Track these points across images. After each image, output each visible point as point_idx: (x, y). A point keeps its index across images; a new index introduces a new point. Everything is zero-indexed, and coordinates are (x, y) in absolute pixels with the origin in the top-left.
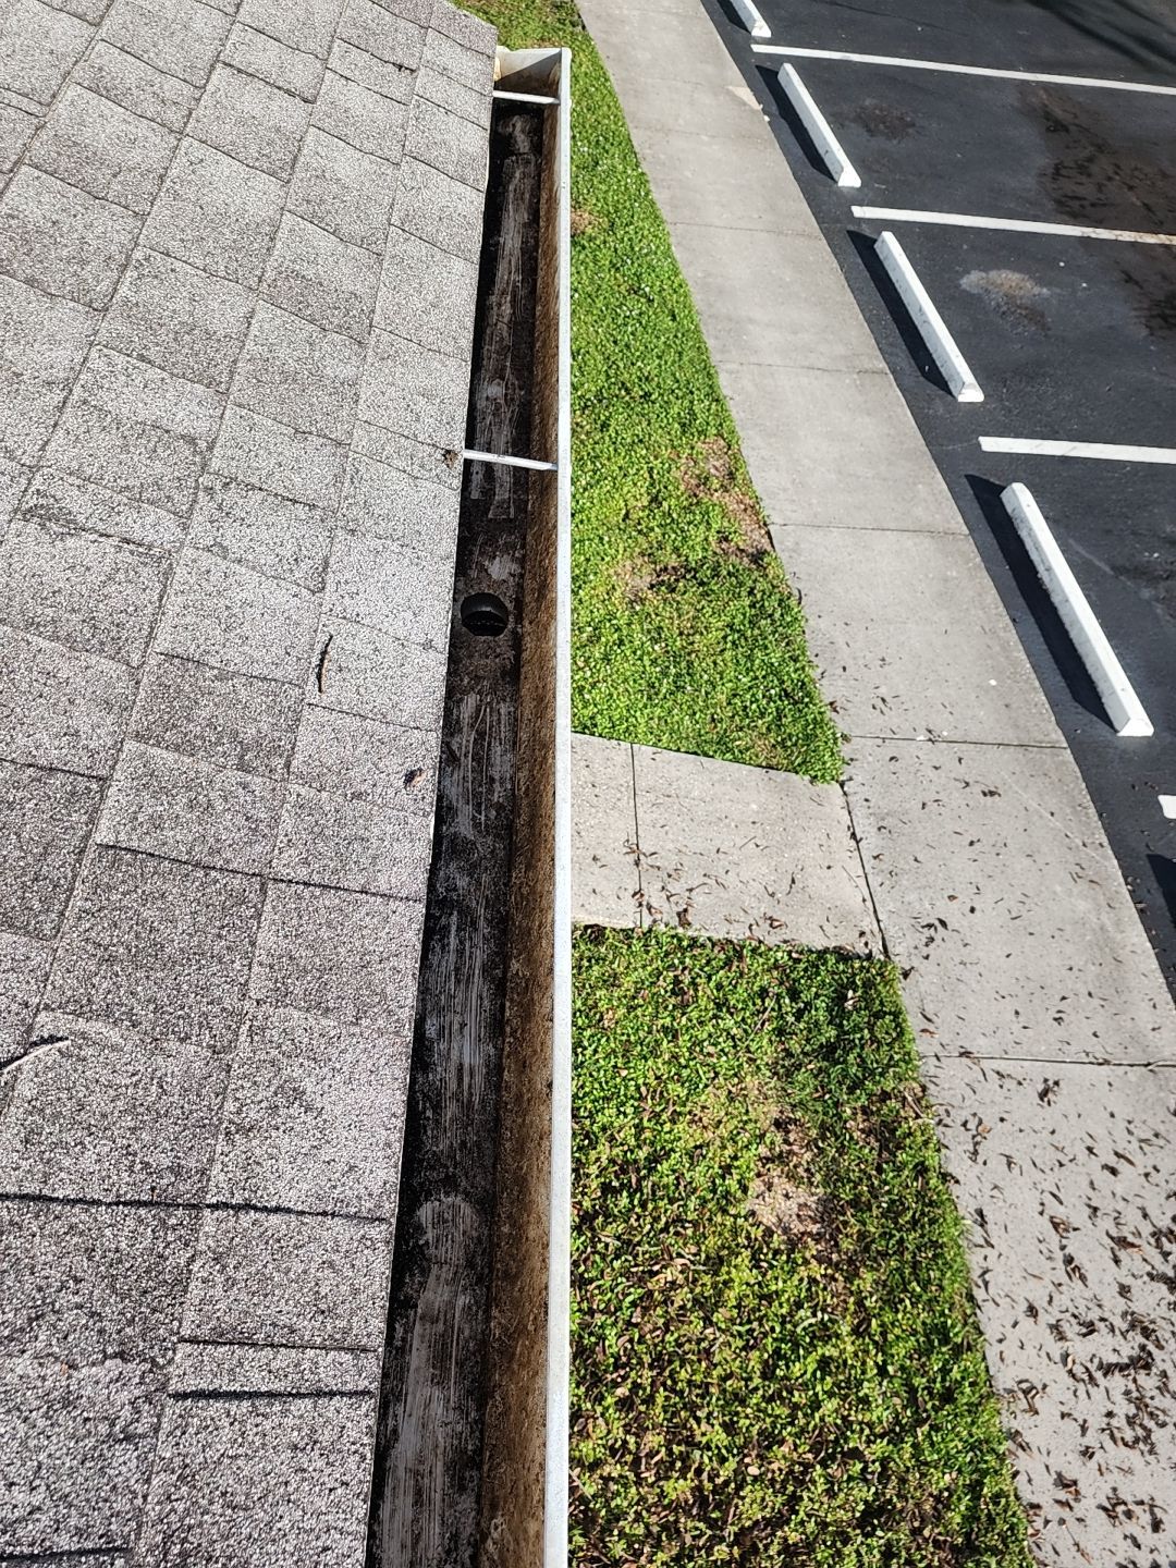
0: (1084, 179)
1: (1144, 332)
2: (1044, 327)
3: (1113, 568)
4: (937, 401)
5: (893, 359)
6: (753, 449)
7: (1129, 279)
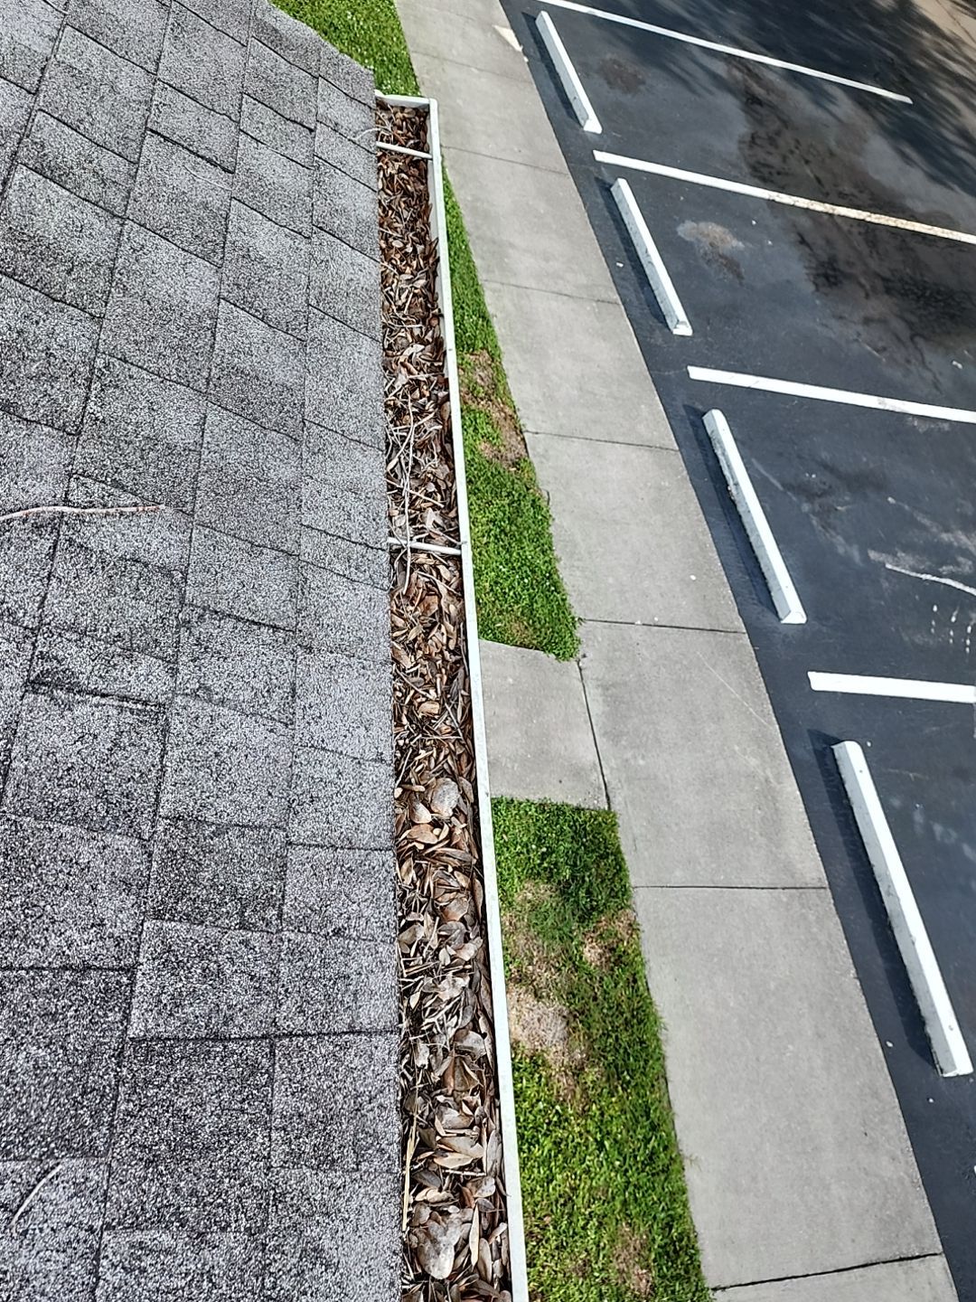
0: (772, 149)
1: (812, 288)
2: (739, 276)
3: (783, 485)
4: (657, 332)
5: (625, 292)
6: (512, 362)
7: (803, 241)
